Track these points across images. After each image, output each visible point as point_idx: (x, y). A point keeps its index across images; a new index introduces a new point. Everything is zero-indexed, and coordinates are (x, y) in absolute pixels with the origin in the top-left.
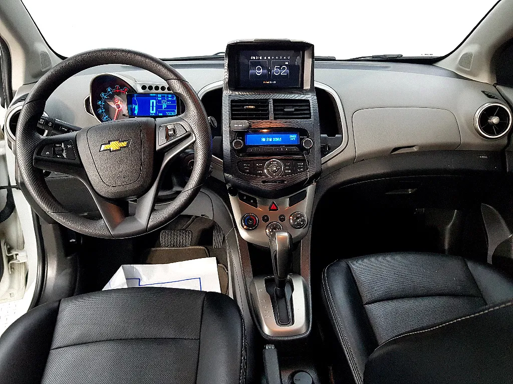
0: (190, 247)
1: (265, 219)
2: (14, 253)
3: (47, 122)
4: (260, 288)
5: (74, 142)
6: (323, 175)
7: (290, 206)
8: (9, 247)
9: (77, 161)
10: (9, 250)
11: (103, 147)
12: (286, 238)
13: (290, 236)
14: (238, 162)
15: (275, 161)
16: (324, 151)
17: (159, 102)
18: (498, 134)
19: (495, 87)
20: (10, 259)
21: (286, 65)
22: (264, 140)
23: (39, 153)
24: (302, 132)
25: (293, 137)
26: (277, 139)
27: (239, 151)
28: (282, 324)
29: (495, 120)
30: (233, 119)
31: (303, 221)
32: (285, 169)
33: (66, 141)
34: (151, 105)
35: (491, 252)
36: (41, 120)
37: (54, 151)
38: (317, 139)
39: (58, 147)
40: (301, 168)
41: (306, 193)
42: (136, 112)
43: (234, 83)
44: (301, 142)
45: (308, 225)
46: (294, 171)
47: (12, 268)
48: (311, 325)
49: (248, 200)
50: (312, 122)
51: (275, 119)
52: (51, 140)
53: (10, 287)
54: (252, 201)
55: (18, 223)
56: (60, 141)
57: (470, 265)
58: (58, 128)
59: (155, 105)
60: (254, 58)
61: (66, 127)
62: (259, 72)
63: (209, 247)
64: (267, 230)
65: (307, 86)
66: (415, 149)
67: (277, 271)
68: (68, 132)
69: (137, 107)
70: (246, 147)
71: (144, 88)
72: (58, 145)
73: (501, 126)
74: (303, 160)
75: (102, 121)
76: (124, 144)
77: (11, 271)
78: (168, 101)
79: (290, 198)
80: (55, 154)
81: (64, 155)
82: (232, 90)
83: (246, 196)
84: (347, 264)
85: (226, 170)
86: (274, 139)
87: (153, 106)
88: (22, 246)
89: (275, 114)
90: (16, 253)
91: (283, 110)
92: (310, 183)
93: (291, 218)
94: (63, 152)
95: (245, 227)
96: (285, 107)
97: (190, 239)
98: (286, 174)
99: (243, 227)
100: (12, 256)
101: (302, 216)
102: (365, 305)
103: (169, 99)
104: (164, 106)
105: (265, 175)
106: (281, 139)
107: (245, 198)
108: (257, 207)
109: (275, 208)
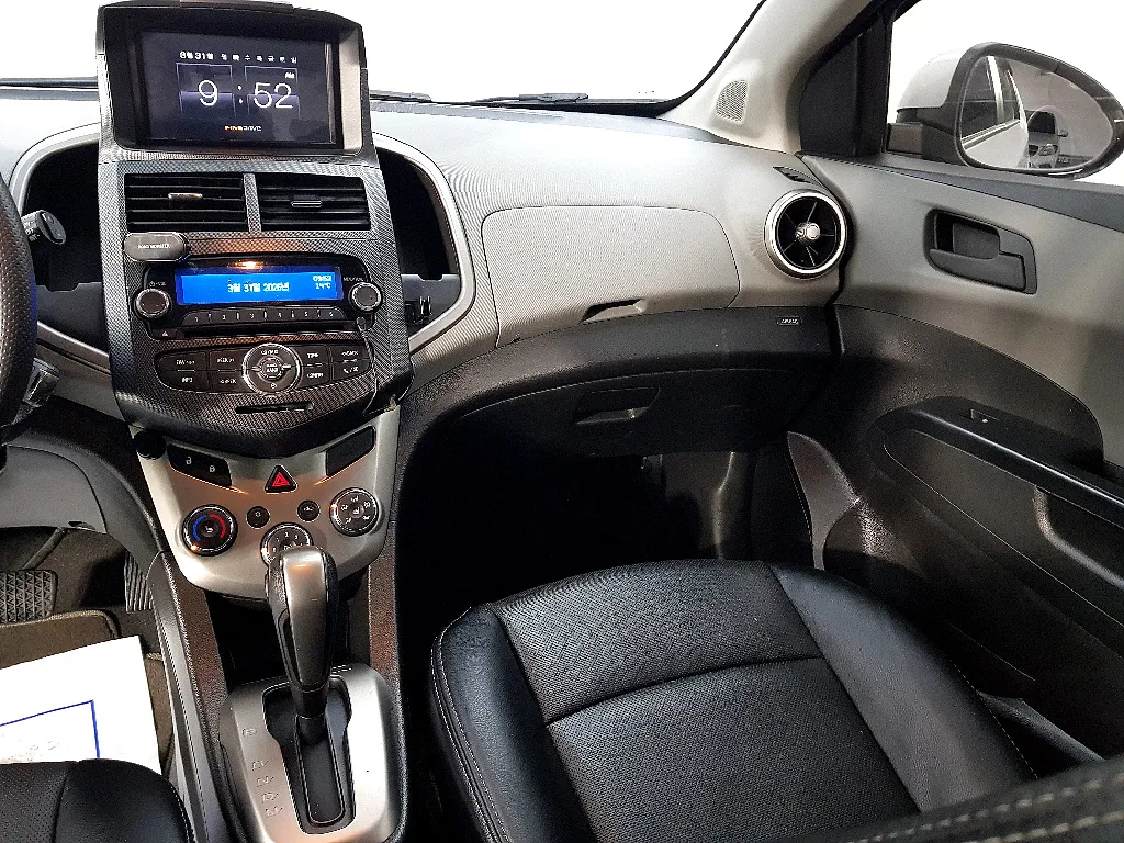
0: (52, 618)
1: (258, 517)
4: (249, 724)
6: (416, 383)
7: (330, 474)
12: (316, 568)
13: (330, 562)
14: (157, 357)
15: (273, 349)
16: (416, 316)
18: (819, 263)
19: (800, 159)
21: (288, 81)
22: (235, 288)
24: (349, 267)
25: (324, 280)
26: (279, 287)
27: (157, 324)
28: (320, 825)
29: (811, 231)
30: (133, 229)
31: (369, 512)
32: (305, 371)
35: (818, 543)
38: (392, 285)
40: (352, 365)
41: (374, 434)
43: (132, 126)
44: (346, 295)
45: (385, 523)
46: (333, 374)
48: (404, 814)
49: (199, 468)
50: (373, 239)
51: (265, 228)
54: (212, 469)
57: (785, 579)
60: (190, 55)
62: (210, 97)
63: (113, 610)
64: (264, 550)
65: (353, 141)
66: (639, 308)
67: (295, 670)
70: (179, 311)
73: (824, 246)
74: (358, 343)
79: (328, 451)
82: (126, 146)
83: (195, 456)
84: (497, 616)
85: (120, 381)
86: (269, 287)
89: (263, 216)
91: (288, 204)
92: (379, 405)
93: (334, 506)
95: (194, 548)
96: (291, 194)
97: (50, 593)
98: (308, 384)
99: (189, 548)
101: (365, 498)
102: (549, 723)
105: (246, 390)
106: (287, 285)
107: (189, 462)
108: (228, 485)
109: (285, 483)
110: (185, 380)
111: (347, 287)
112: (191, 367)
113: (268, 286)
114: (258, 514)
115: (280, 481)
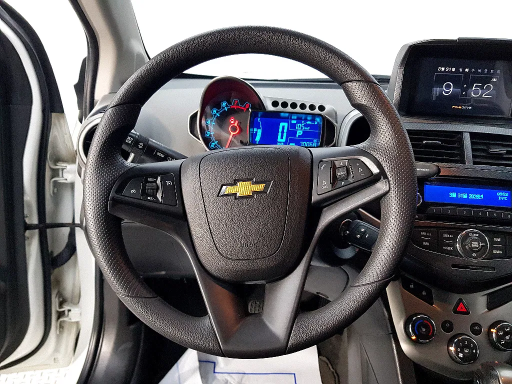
1: (448, 326)
2: (66, 308)
3: (136, 142)
5: (176, 177)
7: (489, 309)
8: (61, 299)
9: (178, 208)
10: (61, 304)
11: (226, 190)
15: (476, 233)
17: (294, 126)
20: (61, 315)
21: (492, 83)
22: (454, 195)
23: (119, 190)
25: (503, 195)
32: (492, 248)
33: (165, 174)
34: (280, 130)
36: (129, 138)
37: (144, 189)
39: (151, 182)
42: (258, 139)
46: (507, 253)
47: (61, 327)
49: (416, 292)
51: (475, 163)
52: (141, 169)
53: (56, 350)
54: (424, 293)
55: (77, 271)
56: (154, 174)
58: (152, 152)
59: (285, 131)
60: (443, 69)
61: (163, 152)
62: (448, 90)
68: (165, 159)
69: (260, 132)
70: (428, 205)
71: (275, 104)
72: (152, 180)
75: (211, 149)
76: (261, 187)
77: (60, 332)
78: (306, 126)
79: (488, 294)
80: (144, 193)
81: (159, 196)
82: (402, 115)
83: (415, 284)
87: (283, 132)
88: (76, 300)
89: (474, 156)
90: (69, 308)
91: (487, 151)
94: (157, 192)
95: (414, 338)
96: (490, 146)
98: (494, 256)
99: (409, 336)
100: (64, 311)
103: (309, 123)
104: (299, 133)
105: (458, 255)
106: (482, 196)
107: (412, 286)
108: (432, 303)
109: (464, 310)
112: (429, 237)
113: (471, 195)
114: (448, 325)
115: (462, 308)
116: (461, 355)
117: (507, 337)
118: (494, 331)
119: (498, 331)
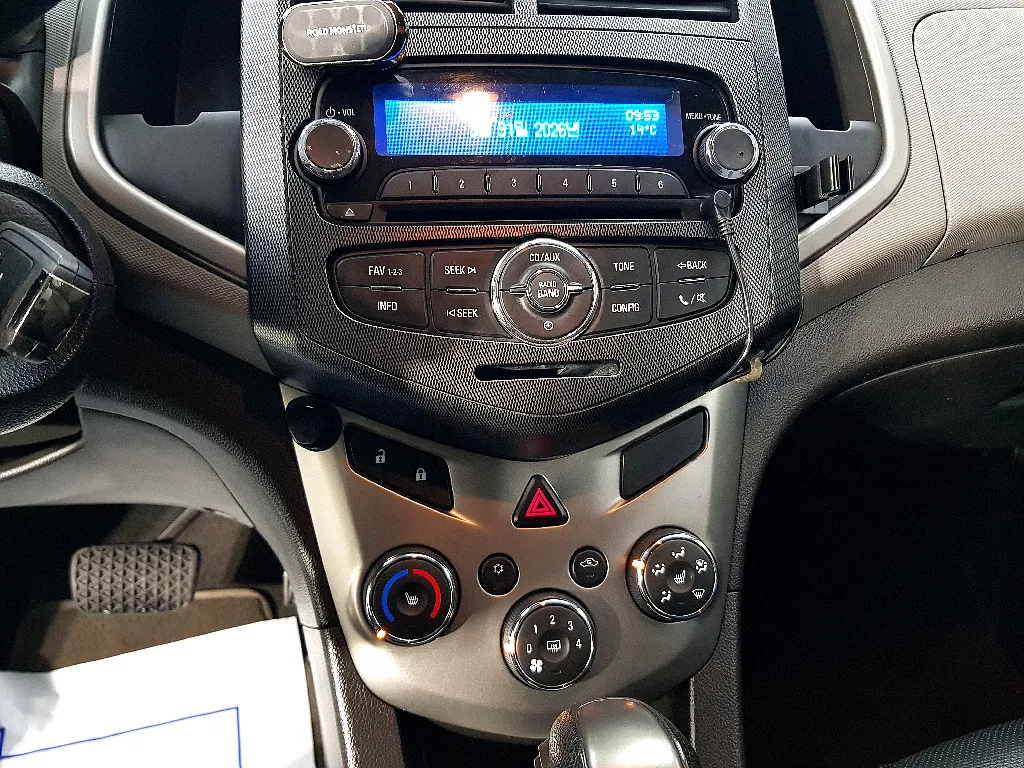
1: (498, 573)
7: (626, 497)
14: (335, 255)
15: (550, 249)
25: (644, 119)
26: (560, 129)
27: (336, 191)
32: (611, 295)
40: (696, 289)
41: (706, 420)
44: (689, 138)
45: (722, 597)
46: (657, 308)
49: (396, 475)
51: (545, 10)
54: (421, 476)
64: (508, 643)
70: (378, 167)
79: (624, 450)
83: (391, 445)
85: (262, 309)
86: (543, 129)
95: (381, 633)
97: (189, 577)
98: (612, 325)
99: (371, 629)
105: (496, 332)
106: (576, 126)
107: (380, 459)
108: (447, 507)
109: (548, 511)
110: (383, 305)
111: (691, 130)
112: (394, 281)
113: (542, 127)
114: (499, 569)
115: (540, 506)
116: (537, 666)
117: (679, 579)
118: (639, 565)
119: (650, 563)
